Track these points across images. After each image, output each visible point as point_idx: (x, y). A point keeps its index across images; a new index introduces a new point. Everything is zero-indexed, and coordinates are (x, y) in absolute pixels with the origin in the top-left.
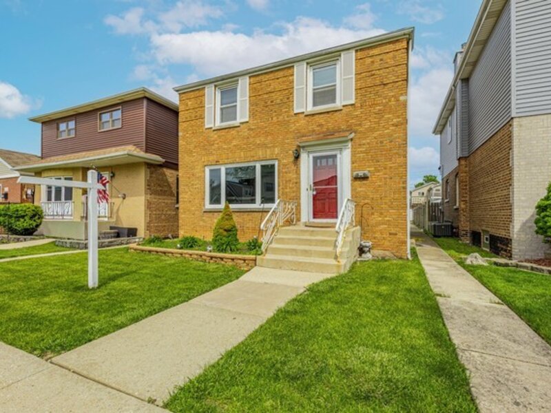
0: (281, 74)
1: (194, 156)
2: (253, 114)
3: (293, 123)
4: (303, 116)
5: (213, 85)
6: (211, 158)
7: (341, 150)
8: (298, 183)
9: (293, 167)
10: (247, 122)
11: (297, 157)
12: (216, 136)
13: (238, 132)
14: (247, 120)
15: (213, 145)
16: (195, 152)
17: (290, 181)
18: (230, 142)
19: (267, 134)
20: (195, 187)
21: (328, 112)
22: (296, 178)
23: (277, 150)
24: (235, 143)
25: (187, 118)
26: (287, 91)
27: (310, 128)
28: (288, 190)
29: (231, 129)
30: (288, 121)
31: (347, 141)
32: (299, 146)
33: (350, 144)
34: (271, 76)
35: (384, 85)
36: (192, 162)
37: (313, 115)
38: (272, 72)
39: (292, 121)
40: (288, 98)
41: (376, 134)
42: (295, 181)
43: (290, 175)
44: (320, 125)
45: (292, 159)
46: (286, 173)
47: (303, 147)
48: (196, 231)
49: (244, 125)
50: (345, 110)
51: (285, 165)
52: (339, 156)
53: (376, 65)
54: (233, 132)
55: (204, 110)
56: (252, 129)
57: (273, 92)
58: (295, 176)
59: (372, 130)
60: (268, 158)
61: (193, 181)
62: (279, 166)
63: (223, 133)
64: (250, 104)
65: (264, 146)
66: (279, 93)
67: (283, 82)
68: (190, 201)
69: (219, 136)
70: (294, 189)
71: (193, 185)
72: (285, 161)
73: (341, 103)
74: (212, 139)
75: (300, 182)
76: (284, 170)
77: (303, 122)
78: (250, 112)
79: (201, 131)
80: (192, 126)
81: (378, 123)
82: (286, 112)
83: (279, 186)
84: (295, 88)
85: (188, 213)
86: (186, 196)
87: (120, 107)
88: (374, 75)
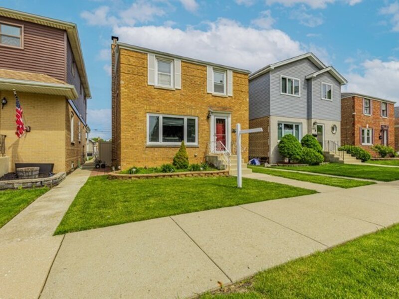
0: (199, 68)
1: (137, 103)
2: (183, 85)
3: (206, 98)
4: (211, 95)
5: (154, 55)
6: (152, 108)
7: (227, 117)
8: (209, 132)
9: (206, 123)
10: (180, 90)
11: (208, 117)
12: (157, 93)
13: (173, 94)
14: (180, 88)
15: (154, 98)
16: (137, 101)
17: (205, 130)
18: (168, 100)
19: (192, 101)
20: (137, 127)
21: (222, 97)
22: (208, 129)
23: (198, 111)
24: (171, 101)
25: (129, 71)
26: (202, 79)
27: (214, 103)
28: (204, 135)
29: (168, 91)
30: (204, 96)
31: (229, 114)
32: (209, 111)
33: (230, 115)
34: (194, 66)
35: (242, 92)
36: (135, 108)
37: (216, 96)
38: (195, 64)
39: (206, 96)
40: (204, 83)
41: (240, 112)
42: (207, 130)
43: (205, 127)
44: (219, 103)
45: (206, 118)
46: (202, 125)
47: (212, 113)
48: (139, 162)
49: (178, 91)
50: (229, 98)
51: (202, 120)
52: (226, 120)
53: (239, 82)
54: (170, 93)
55: (147, 71)
56: (183, 95)
57: (195, 76)
58: (207, 128)
59: (238, 110)
60: (193, 115)
61: (135, 123)
62: (198, 121)
63: (162, 92)
64: (182, 78)
65: (191, 107)
66: (199, 79)
67: (201, 73)
68: (133, 139)
69: (158, 93)
70: (207, 135)
71: (135, 126)
72: (202, 119)
73: (227, 94)
74: (154, 94)
75: (210, 131)
76: (202, 124)
77: (211, 99)
78: (182, 83)
79: (143, 85)
80: (134, 79)
81: (240, 108)
82: (202, 90)
83: (198, 132)
84: (208, 79)
85: (130, 148)
86: (129, 135)
87: (23, 26)
88: (238, 86)
